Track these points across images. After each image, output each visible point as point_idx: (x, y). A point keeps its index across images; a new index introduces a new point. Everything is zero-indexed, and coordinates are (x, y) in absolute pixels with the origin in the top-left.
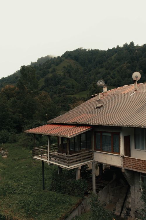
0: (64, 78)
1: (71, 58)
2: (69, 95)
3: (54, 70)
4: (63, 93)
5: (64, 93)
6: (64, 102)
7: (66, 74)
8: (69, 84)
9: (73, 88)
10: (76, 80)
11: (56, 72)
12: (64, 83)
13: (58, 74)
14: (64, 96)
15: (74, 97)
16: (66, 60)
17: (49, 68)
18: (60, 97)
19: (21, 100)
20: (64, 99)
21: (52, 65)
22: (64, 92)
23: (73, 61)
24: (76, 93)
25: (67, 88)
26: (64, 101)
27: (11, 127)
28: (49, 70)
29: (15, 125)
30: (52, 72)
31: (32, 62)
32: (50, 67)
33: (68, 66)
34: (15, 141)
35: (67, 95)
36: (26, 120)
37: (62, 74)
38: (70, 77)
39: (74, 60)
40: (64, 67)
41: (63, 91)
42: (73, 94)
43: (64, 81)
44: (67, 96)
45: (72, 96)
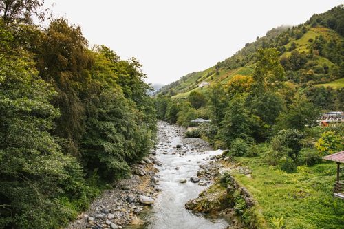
0: (311, 57)
1: (322, 24)
2: (319, 83)
3: (294, 46)
4: (310, 82)
5: (312, 81)
6: (311, 95)
7: (313, 51)
8: (318, 66)
9: (326, 72)
10: (330, 60)
11: (297, 49)
12: (311, 65)
13: (301, 51)
14: (311, 86)
15: (328, 88)
16: (312, 29)
17: (286, 44)
18: (305, 87)
19: (258, 96)
20: (312, 91)
21: (290, 39)
22: (311, 79)
23: (326, 29)
24: (332, 81)
25: (315, 72)
26: (312, 93)
27: (247, 134)
28: (285, 46)
29: (252, 132)
30: (290, 50)
31: (258, 38)
32: (287, 42)
33: (317, 38)
34: (255, 155)
35: (316, 83)
36: (266, 126)
37: (307, 51)
38: (321, 55)
39: (326, 27)
40: (311, 41)
41: (309, 78)
42: (327, 83)
43: (310, 62)
44: (316, 85)
45: (326, 86)
